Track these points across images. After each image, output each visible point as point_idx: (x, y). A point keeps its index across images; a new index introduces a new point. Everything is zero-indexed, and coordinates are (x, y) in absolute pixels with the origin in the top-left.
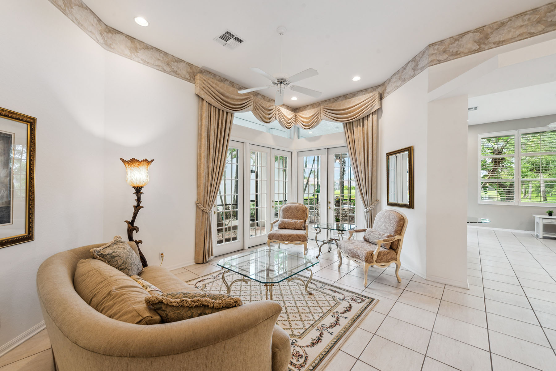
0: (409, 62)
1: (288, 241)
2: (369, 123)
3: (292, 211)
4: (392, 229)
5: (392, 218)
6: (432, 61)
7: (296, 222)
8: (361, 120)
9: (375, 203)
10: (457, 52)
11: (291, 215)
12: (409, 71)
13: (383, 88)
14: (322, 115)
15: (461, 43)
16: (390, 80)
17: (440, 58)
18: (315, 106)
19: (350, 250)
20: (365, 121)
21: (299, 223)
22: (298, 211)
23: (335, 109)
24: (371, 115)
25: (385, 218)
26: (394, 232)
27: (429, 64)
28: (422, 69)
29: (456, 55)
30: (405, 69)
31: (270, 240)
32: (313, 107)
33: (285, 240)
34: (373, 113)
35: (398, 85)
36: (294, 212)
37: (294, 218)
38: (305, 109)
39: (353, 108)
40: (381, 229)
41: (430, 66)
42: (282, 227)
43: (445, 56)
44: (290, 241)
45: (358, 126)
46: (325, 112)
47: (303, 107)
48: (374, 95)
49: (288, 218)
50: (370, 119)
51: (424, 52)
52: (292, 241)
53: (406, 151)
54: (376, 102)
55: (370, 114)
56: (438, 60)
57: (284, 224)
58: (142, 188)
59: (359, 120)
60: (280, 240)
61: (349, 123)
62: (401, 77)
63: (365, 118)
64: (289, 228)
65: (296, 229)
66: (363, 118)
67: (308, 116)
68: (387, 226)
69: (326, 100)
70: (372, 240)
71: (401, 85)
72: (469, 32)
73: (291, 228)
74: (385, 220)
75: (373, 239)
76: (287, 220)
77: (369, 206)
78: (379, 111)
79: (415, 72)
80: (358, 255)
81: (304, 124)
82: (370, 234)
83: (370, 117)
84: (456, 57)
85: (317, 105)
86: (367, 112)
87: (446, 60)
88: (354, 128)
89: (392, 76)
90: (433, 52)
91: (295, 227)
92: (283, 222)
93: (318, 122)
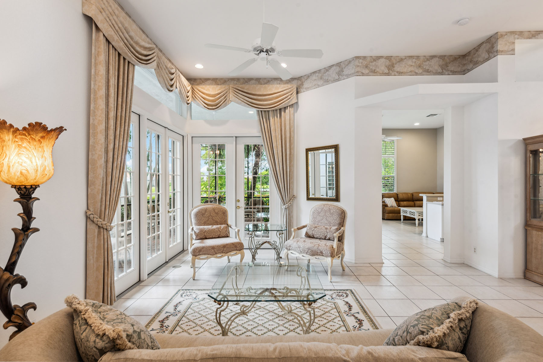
0: (332, 66)
1: (222, 253)
2: (286, 115)
3: (209, 215)
4: (336, 221)
5: (334, 212)
6: (357, 72)
7: (219, 228)
8: (278, 111)
9: (293, 198)
10: (375, 70)
11: (208, 220)
12: (333, 73)
13: (300, 82)
14: (231, 96)
15: (378, 64)
16: (308, 76)
17: (364, 71)
18: (219, 83)
19: (309, 249)
20: (282, 112)
21: (223, 229)
22: (217, 213)
23: (249, 92)
24: (289, 107)
25: (325, 213)
26: (338, 224)
27: (356, 74)
28: (348, 76)
29: (374, 72)
30: (327, 70)
31: (196, 256)
32: (215, 82)
33: (219, 253)
34: (290, 106)
35: (319, 84)
36: (212, 216)
37: (213, 223)
38: (203, 82)
39: (271, 96)
40: (322, 223)
41: (356, 76)
42: (202, 236)
43: (367, 71)
44: (224, 253)
45: (275, 117)
46: (235, 93)
47: (201, 79)
48: (292, 87)
49: (205, 224)
50: (287, 111)
51: (350, 62)
52: (227, 253)
53: (332, 148)
54: (294, 95)
55: (287, 107)
56: (362, 73)
57: (204, 233)
58: (36, 188)
59: (276, 110)
60: (211, 255)
61: (265, 111)
62: (323, 77)
63: (282, 109)
64: (211, 237)
65: (221, 236)
66: (280, 109)
67: (212, 92)
68: (330, 220)
69: (234, 79)
70: (318, 236)
71: (322, 85)
72: (382, 57)
73: (214, 237)
74: (325, 214)
75: (319, 233)
76: (206, 227)
77: (287, 202)
78: (295, 105)
79: (340, 77)
80: (322, 252)
81: (206, 102)
82: (314, 230)
83: (287, 109)
84: (374, 74)
85: (222, 82)
86: (286, 104)
87: (367, 75)
88: (271, 118)
89: (311, 73)
90: (359, 65)
91: (220, 234)
92: (201, 231)
93: (226, 103)
